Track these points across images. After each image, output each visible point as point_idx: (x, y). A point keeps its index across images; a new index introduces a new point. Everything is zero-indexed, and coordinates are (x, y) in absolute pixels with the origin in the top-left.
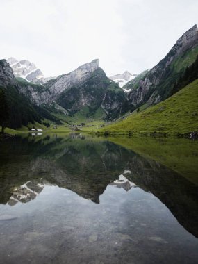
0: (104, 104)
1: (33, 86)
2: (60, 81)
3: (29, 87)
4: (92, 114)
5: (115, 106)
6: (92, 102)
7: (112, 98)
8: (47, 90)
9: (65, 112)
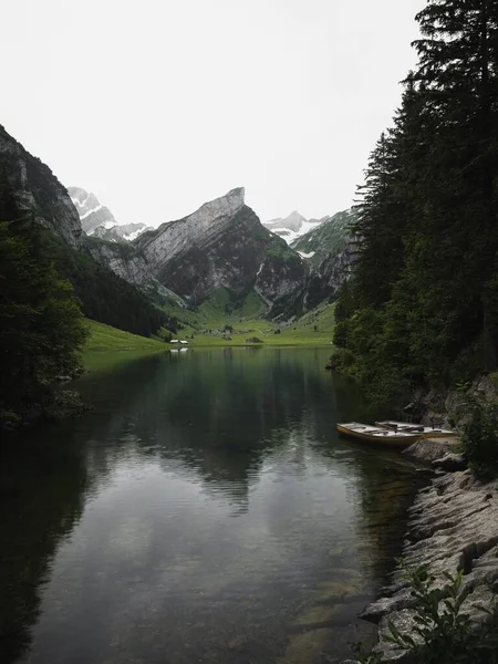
0: (261, 284)
1: (111, 246)
2: (166, 235)
3: (104, 248)
4: (239, 306)
5: (284, 288)
6: (234, 280)
7: (278, 272)
8: (141, 254)
9: (180, 302)
